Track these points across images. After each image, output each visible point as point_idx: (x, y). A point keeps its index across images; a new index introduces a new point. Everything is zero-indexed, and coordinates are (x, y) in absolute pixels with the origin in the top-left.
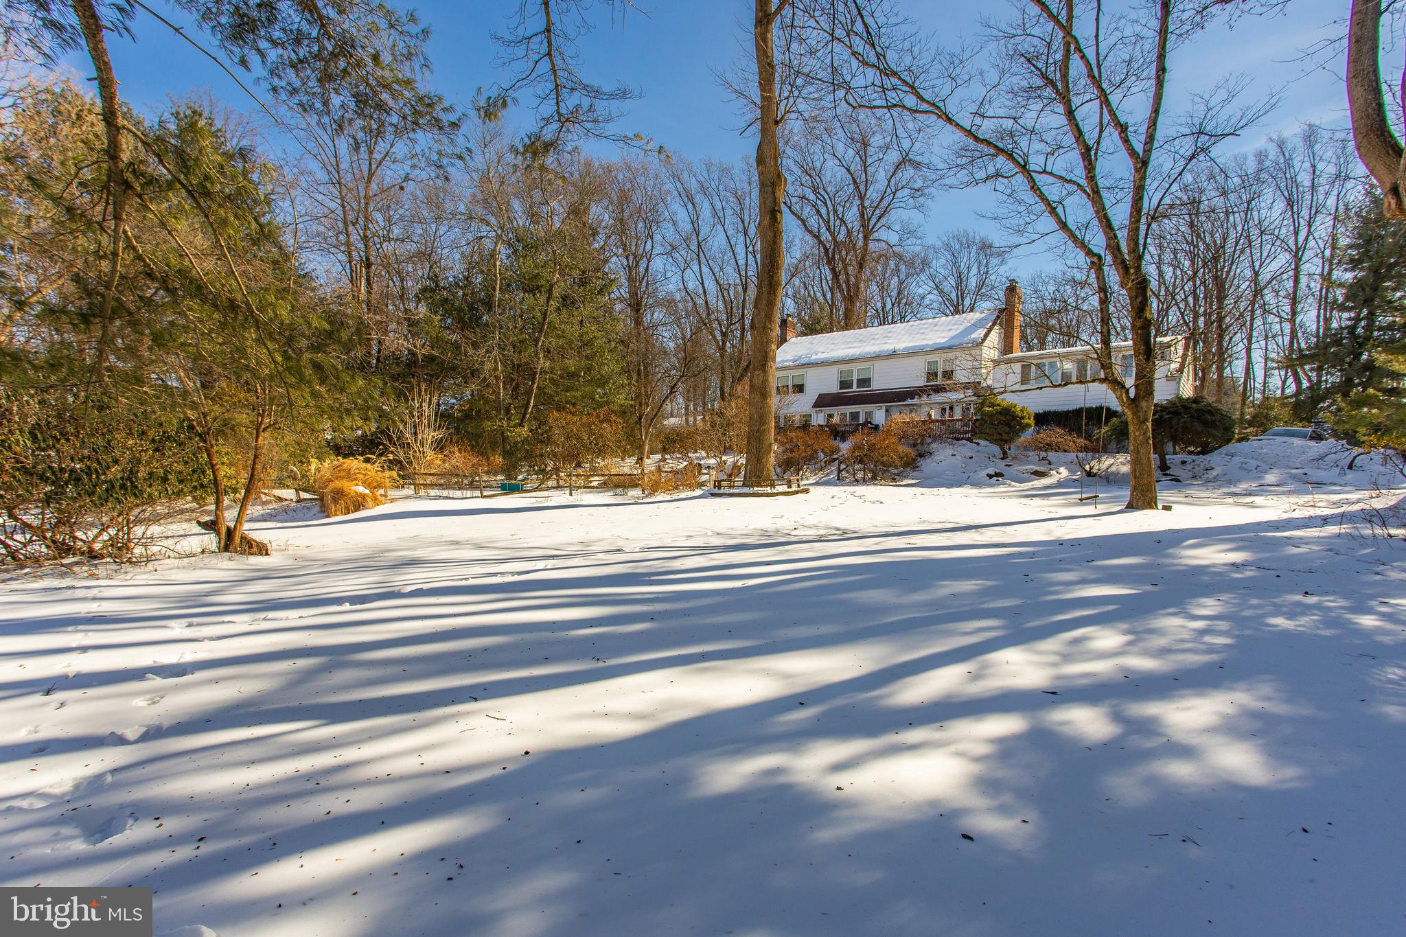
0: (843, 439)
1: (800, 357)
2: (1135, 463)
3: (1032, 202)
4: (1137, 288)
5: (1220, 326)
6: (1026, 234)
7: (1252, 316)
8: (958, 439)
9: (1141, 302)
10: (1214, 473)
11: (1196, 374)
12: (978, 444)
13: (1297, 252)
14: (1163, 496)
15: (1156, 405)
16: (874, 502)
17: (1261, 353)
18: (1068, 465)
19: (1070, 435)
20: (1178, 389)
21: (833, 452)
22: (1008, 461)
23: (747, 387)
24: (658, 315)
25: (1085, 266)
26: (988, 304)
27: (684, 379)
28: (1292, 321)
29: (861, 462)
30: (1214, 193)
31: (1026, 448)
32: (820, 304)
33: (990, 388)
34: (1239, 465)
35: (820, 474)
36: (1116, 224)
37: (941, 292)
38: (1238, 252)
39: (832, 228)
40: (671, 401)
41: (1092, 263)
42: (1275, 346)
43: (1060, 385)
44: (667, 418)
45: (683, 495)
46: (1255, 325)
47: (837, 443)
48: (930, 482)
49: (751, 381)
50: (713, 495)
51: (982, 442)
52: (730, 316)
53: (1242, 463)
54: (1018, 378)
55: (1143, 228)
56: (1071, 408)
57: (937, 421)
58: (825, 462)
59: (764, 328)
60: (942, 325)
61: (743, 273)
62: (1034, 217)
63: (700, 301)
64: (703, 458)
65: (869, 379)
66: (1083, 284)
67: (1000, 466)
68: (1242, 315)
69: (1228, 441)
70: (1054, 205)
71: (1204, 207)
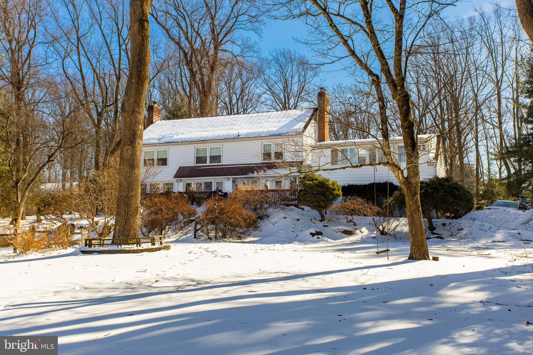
0: (199, 204)
1: (164, 137)
2: (412, 224)
3: (332, 35)
4: (403, 100)
5: (458, 129)
6: (328, 57)
7: (476, 122)
8: (288, 205)
9: (406, 110)
10: (464, 232)
11: (446, 161)
12: (303, 209)
13: (497, 83)
14: (433, 250)
15: (422, 183)
16: (223, 257)
17: (485, 148)
18: (368, 225)
19: (368, 203)
20: (436, 172)
21: (190, 215)
22: (325, 223)
23: (118, 159)
24: (39, 94)
25: (368, 82)
26: (306, 104)
27: (62, 149)
28: (500, 128)
29: (213, 223)
30: (447, 41)
31: (337, 213)
32: (181, 95)
33: (310, 166)
34: (479, 227)
35: (180, 234)
36: (386, 55)
37: (273, 93)
38: (464, 80)
39: (190, 38)
40: (49, 169)
41: (373, 80)
42: (492, 145)
43: (357, 166)
44: (45, 183)
45: (55, 253)
46: (479, 130)
47: (194, 207)
48: (268, 239)
49: (121, 154)
50: (84, 252)
51: (306, 208)
52: (105, 101)
53: (480, 225)
54: (329, 160)
55: (404, 59)
56: (367, 183)
57: (272, 191)
58: (184, 223)
59: (133, 111)
60: (273, 117)
61: (117, 66)
62: (333, 46)
63: (79, 86)
64: (77, 219)
65: (220, 156)
66: (368, 94)
67: (319, 226)
68: (470, 122)
69: (470, 209)
70: (346, 38)
71: (441, 49)
